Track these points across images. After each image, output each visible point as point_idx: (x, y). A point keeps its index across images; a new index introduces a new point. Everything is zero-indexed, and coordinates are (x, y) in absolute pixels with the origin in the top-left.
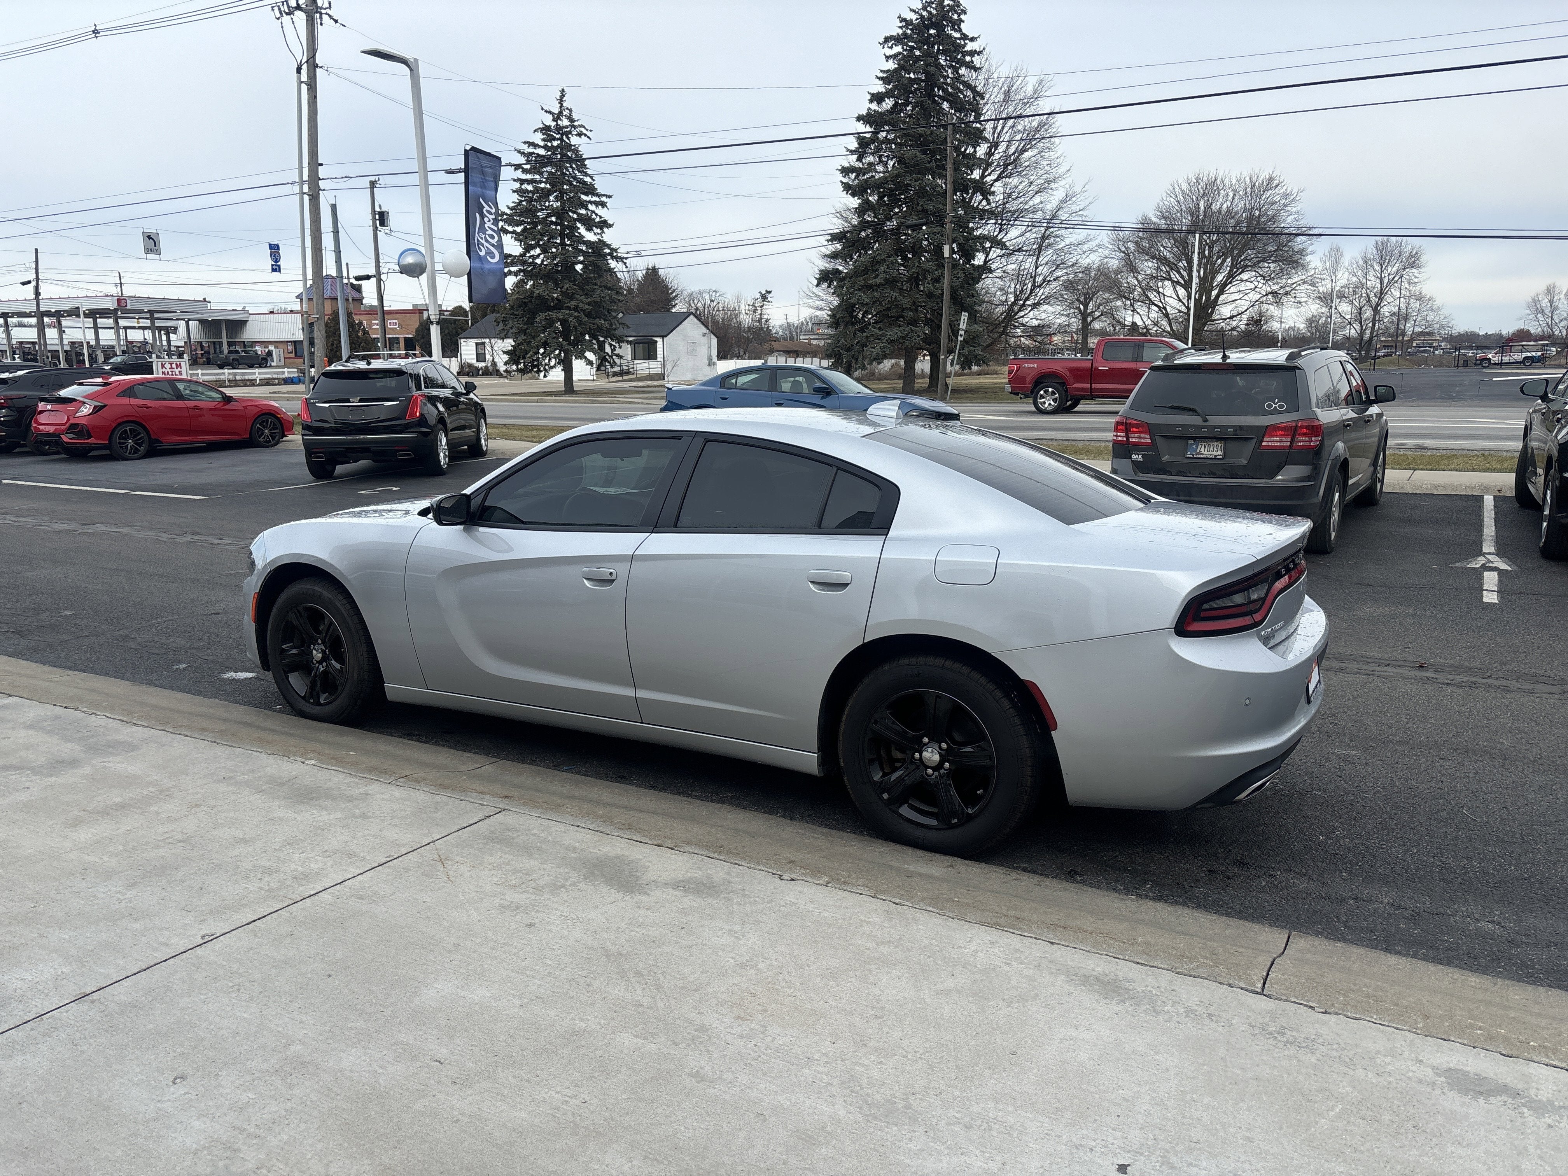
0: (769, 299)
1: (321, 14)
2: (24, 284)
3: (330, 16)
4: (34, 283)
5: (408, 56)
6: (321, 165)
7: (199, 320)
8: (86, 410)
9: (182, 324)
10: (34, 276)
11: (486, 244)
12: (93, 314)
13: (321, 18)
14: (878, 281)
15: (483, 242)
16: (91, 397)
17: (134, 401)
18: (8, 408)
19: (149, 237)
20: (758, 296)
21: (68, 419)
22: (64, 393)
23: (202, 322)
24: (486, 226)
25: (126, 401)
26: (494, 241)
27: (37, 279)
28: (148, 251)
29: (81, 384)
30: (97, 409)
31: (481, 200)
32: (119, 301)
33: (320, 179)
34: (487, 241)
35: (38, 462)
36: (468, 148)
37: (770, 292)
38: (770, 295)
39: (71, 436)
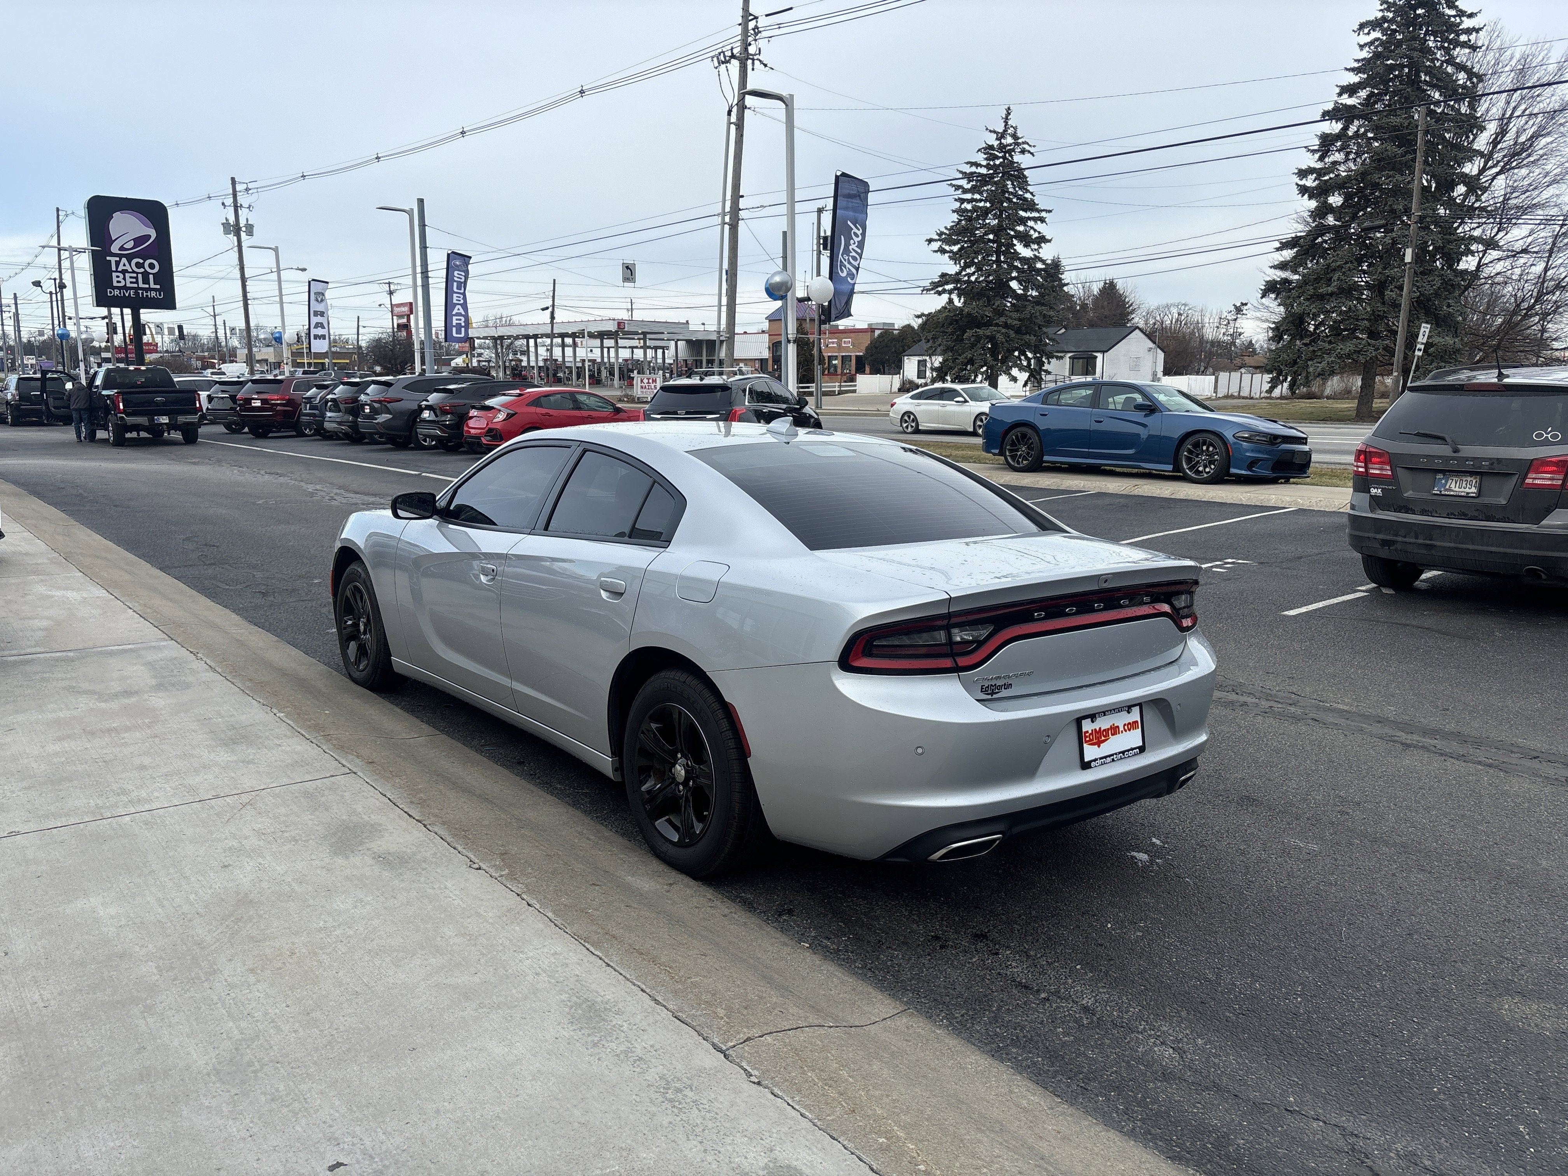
0: (1244, 312)
1: (753, 60)
2: (543, 309)
3: (760, 61)
4: (550, 309)
5: (784, 93)
6: (742, 196)
7: (686, 340)
8: (501, 416)
9: (673, 343)
10: (551, 303)
11: (848, 266)
12: (601, 335)
13: (753, 64)
14: (1330, 289)
15: (846, 263)
16: (505, 405)
17: (539, 410)
18: (451, 413)
19: (627, 268)
20: (1233, 308)
21: (487, 424)
22: (490, 402)
23: (689, 342)
24: (850, 247)
25: (533, 409)
26: (856, 264)
27: (553, 306)
28: (626, 279)
29: (504, 395)
30: (510, 416)
31: (849, 223)
32: (619, 324)
33: (740, 210)
34: (849, 263)
35: (461, 460)
36: (839, 174)
37: (1246, 304)
38: (1246, 307)
39: (489, 438)
